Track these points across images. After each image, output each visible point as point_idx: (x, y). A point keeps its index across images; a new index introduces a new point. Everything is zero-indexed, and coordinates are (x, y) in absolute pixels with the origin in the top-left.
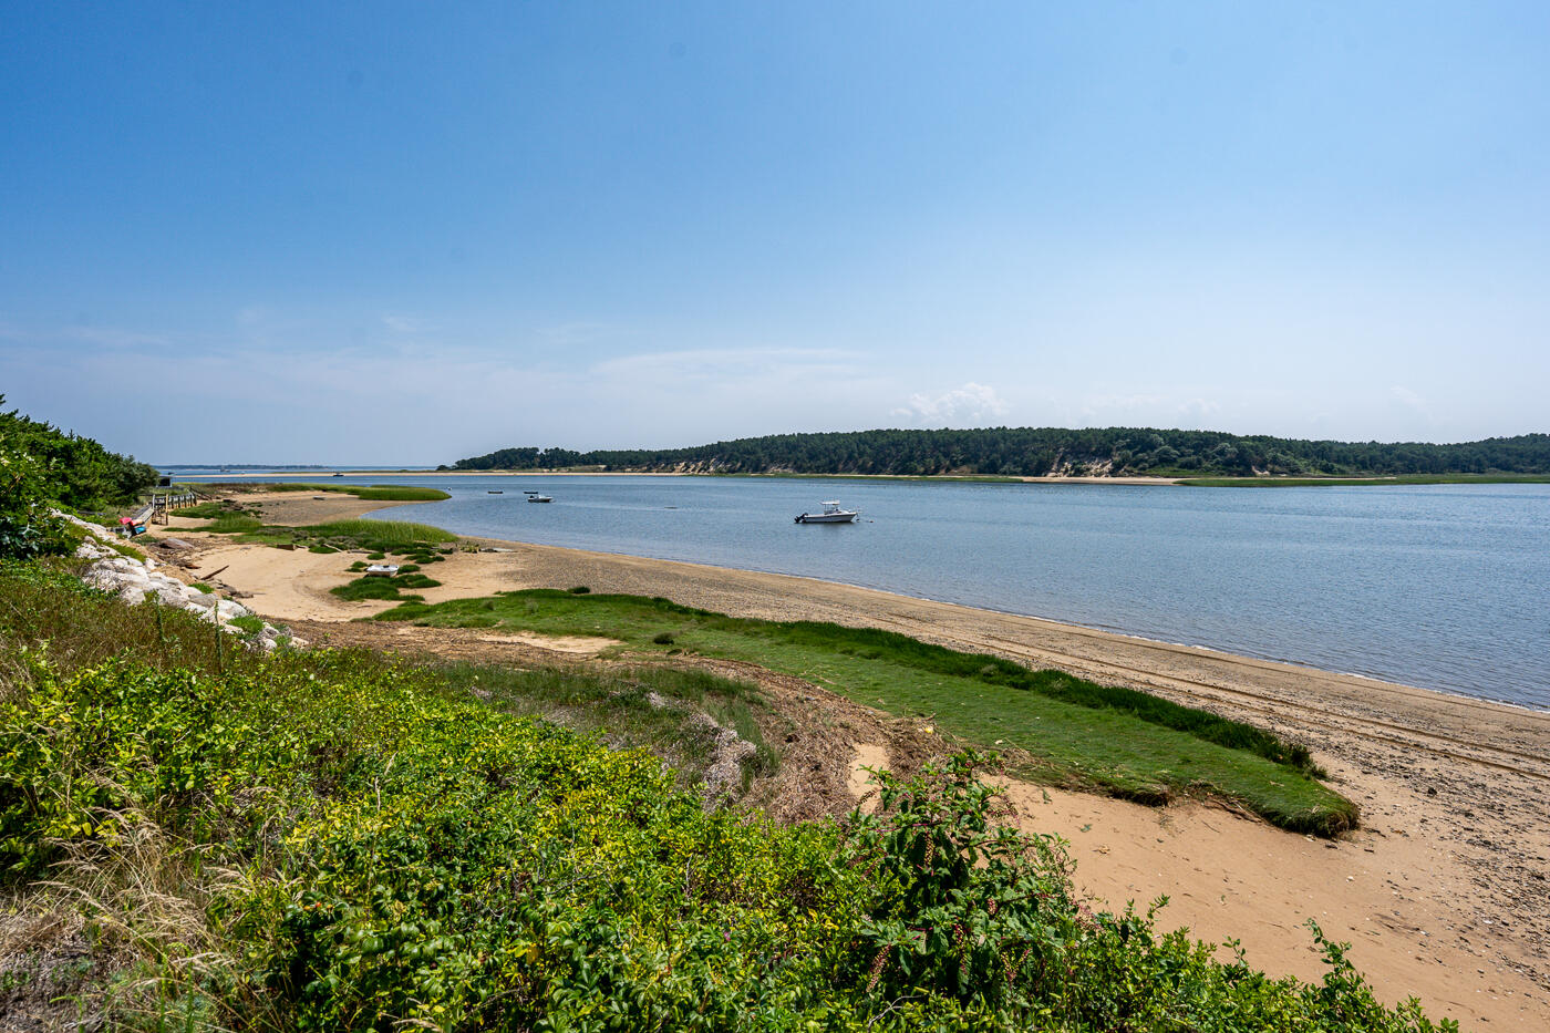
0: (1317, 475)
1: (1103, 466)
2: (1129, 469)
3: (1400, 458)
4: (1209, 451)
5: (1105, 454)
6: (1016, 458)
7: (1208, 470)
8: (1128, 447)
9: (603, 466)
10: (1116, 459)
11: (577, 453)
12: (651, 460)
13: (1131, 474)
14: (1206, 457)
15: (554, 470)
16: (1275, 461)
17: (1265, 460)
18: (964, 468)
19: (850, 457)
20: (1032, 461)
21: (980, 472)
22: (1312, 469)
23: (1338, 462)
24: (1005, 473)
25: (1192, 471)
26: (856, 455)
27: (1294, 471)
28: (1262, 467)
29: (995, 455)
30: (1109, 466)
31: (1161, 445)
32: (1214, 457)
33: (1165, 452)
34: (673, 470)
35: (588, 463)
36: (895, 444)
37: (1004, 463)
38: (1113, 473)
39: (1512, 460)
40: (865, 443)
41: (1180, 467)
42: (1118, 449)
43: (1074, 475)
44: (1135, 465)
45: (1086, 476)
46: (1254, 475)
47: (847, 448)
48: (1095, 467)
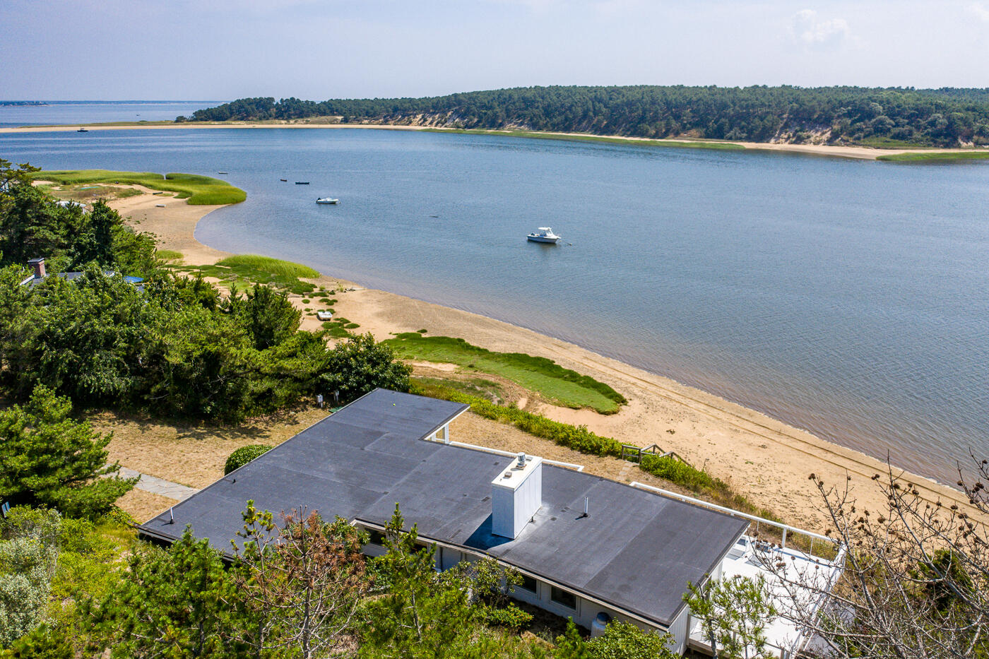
1: (823, 134)
2: (845, 138)
4: (923, 122)
5: (825, 121)
6: (743, 123)
7: (918, 141)
8: (849, 115)
9: (340, 118)
10: (836, 127)
11: (313, 103)
12: (388, 111)
13: (846, 143)
14: (918, 128)
15: (292, 122)
16: (981, 133)
17: (972, 131)
18: (693, 132)
19: (585, 116)
20: (757, 127)
21: (708, 136)
24: (730, 139)
25: (903, 142)
26: (591, 114)
28: (968, 138)
29: (723, 120)
30: (828, 135)
31: (879, 114)
32: (926, 128)
33: (881, 122)
34: (411, 122)
35: (324, 114)
36: (630, 104)
37: (731, 129)
38: (830, 142)
40: (600, 101)
41: (892, 138)
42: (839, 117)
43: (795, 143)
44: (851, 134)
45: (805, 143)
46: (959, 146)
47: (583, 105)
48: (815, 135)
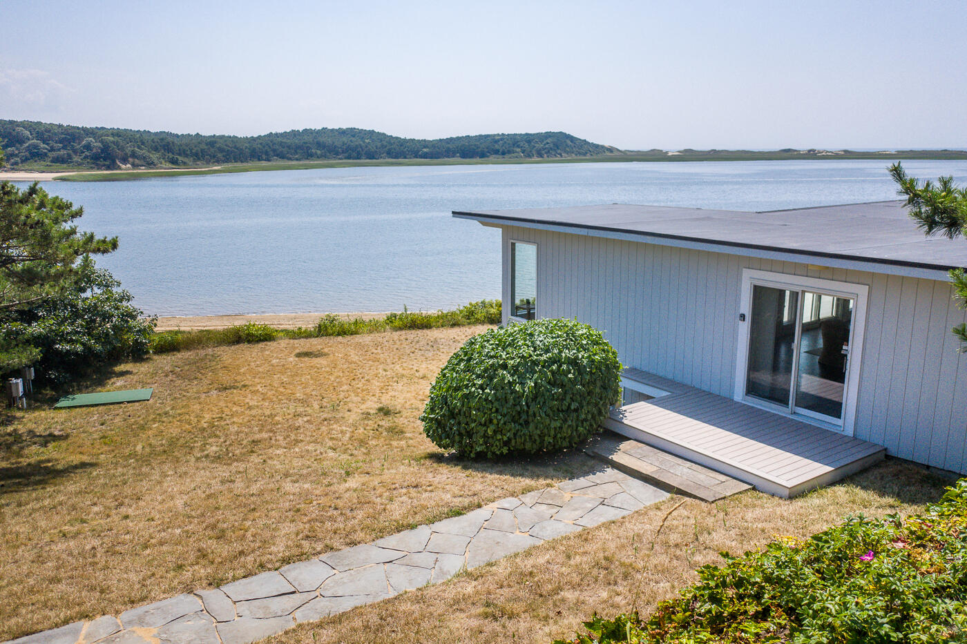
0: (166, 167)
3: (221, 150)
4: (77, 146)
7: (80, 163)
13: (3, 169)
14: (75, 152)
16: (134, 155)
17: (126, 154)
22: (163, 162)
23: (180, 155)
25: (65, 165)
27: (150, 164)
28: (125, 161)
31: (29, 138)
32: (83, 152)
33: (36, 147)
39: (285, 150)
41: (52, 162)
46: (119, 168)
